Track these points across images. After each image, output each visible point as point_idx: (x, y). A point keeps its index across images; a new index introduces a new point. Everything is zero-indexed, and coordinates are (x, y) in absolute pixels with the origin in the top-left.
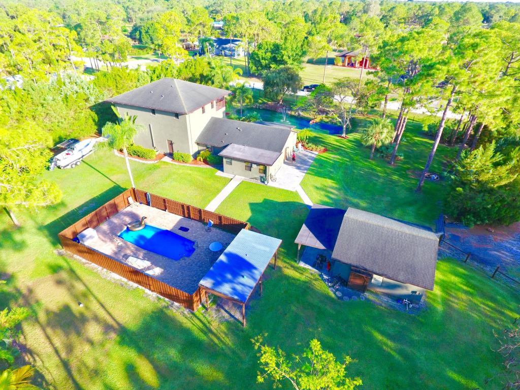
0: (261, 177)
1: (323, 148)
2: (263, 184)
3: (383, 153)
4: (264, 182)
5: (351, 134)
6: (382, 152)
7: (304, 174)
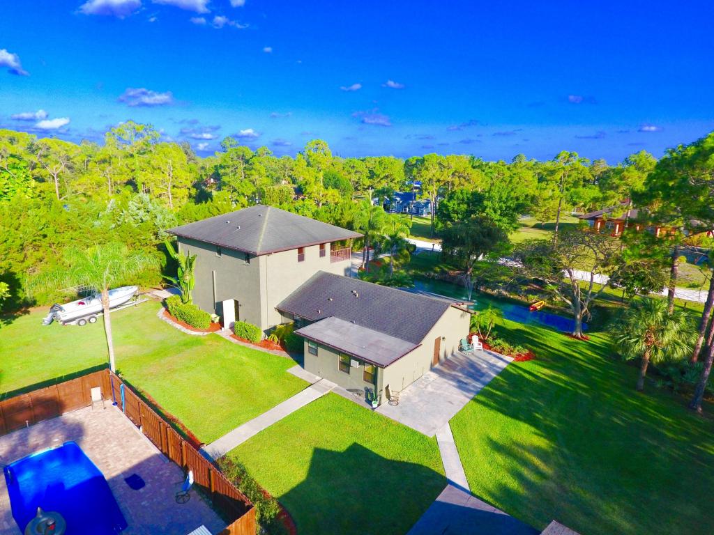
0: (368, 390)
1: (527, 351)
2: (368, 406)
3: (671, 380)
4: (370, 402)
5: (596, 334)
6: (668, 378)
7: (468, 400)
